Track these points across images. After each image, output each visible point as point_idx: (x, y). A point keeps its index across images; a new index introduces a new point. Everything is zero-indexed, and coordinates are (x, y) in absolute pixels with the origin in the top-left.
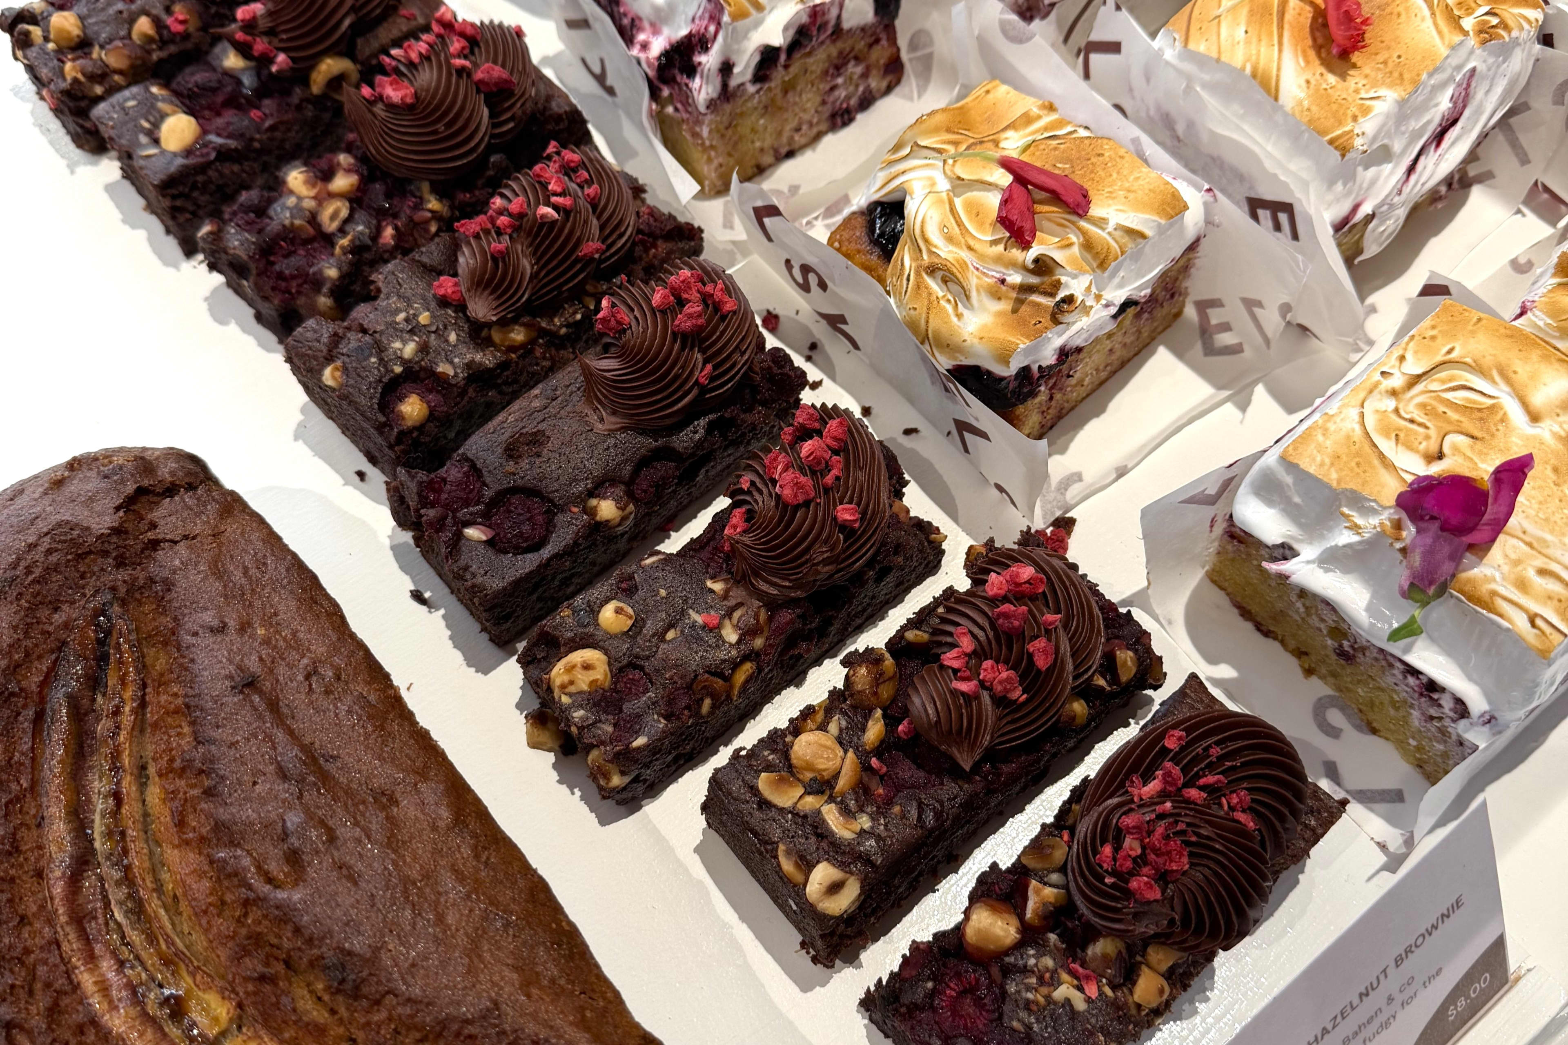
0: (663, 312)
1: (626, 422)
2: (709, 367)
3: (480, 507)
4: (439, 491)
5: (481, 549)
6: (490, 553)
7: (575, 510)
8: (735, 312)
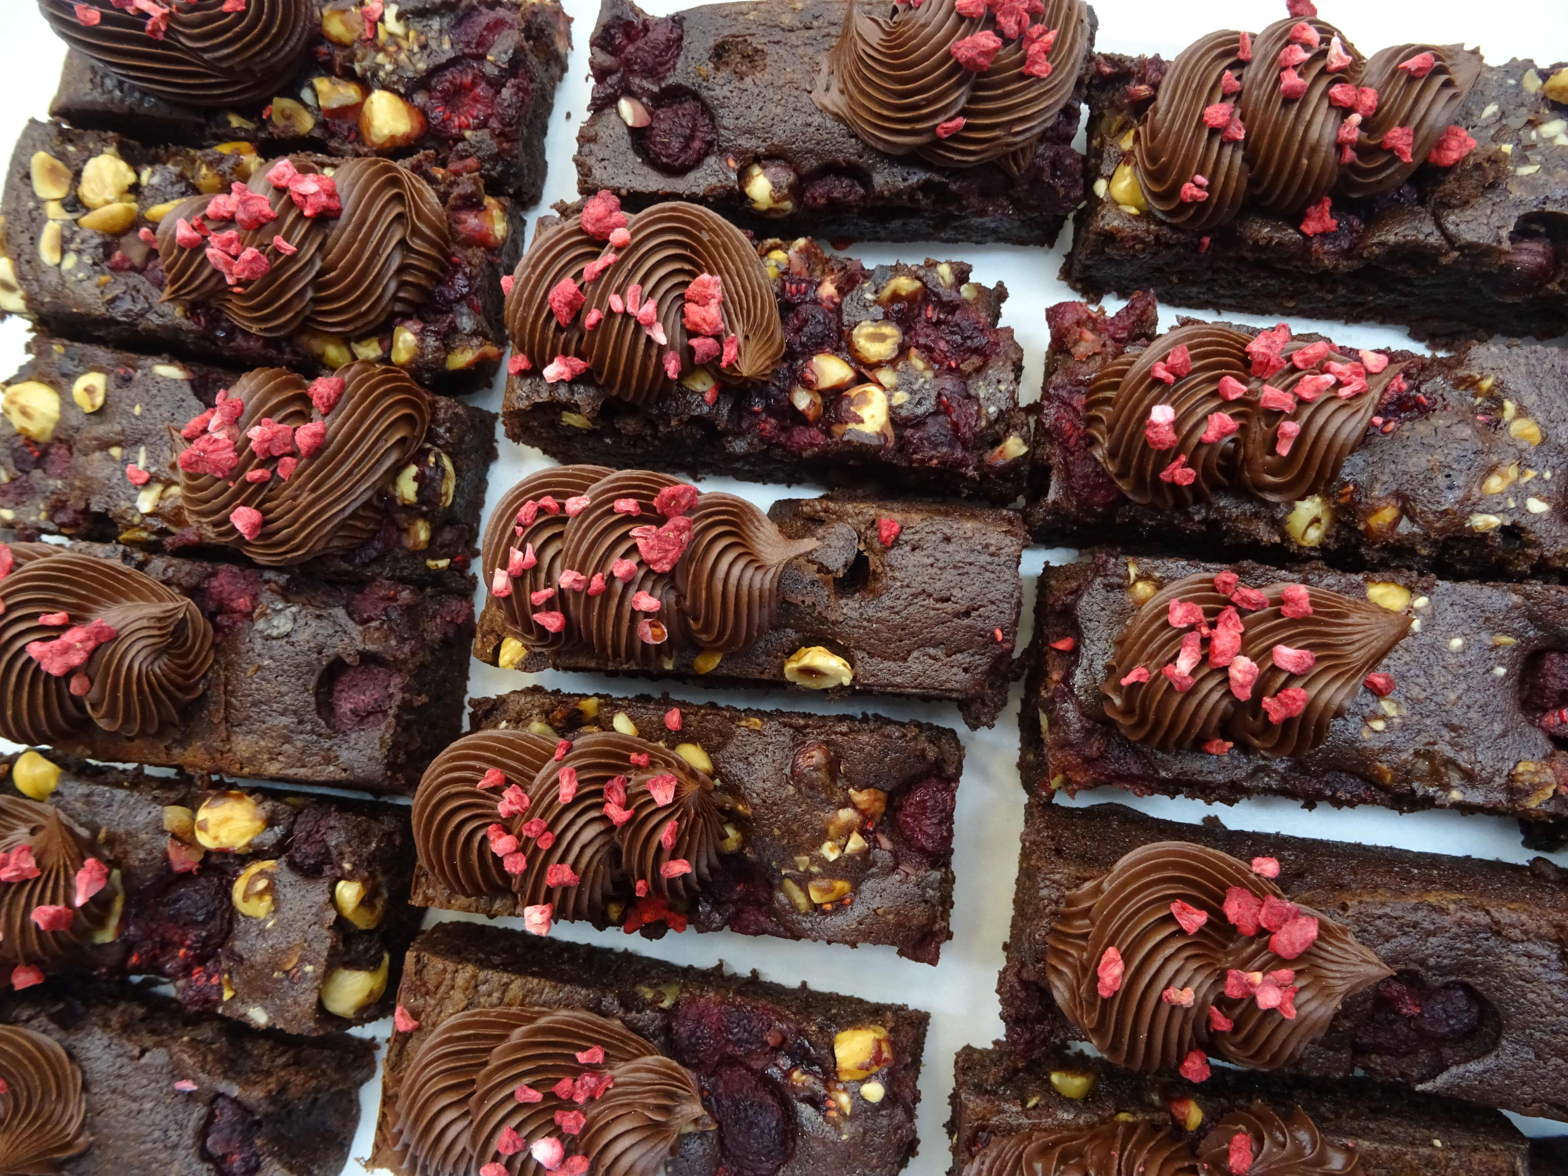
0: (961, 18)
1: (845, 112)
2: (961, 121)
3: (656, 89)
4: (631, 39)
5: (622, 131)
6: (626, 142)
7: (732, 163)
8: (1039, 80)
